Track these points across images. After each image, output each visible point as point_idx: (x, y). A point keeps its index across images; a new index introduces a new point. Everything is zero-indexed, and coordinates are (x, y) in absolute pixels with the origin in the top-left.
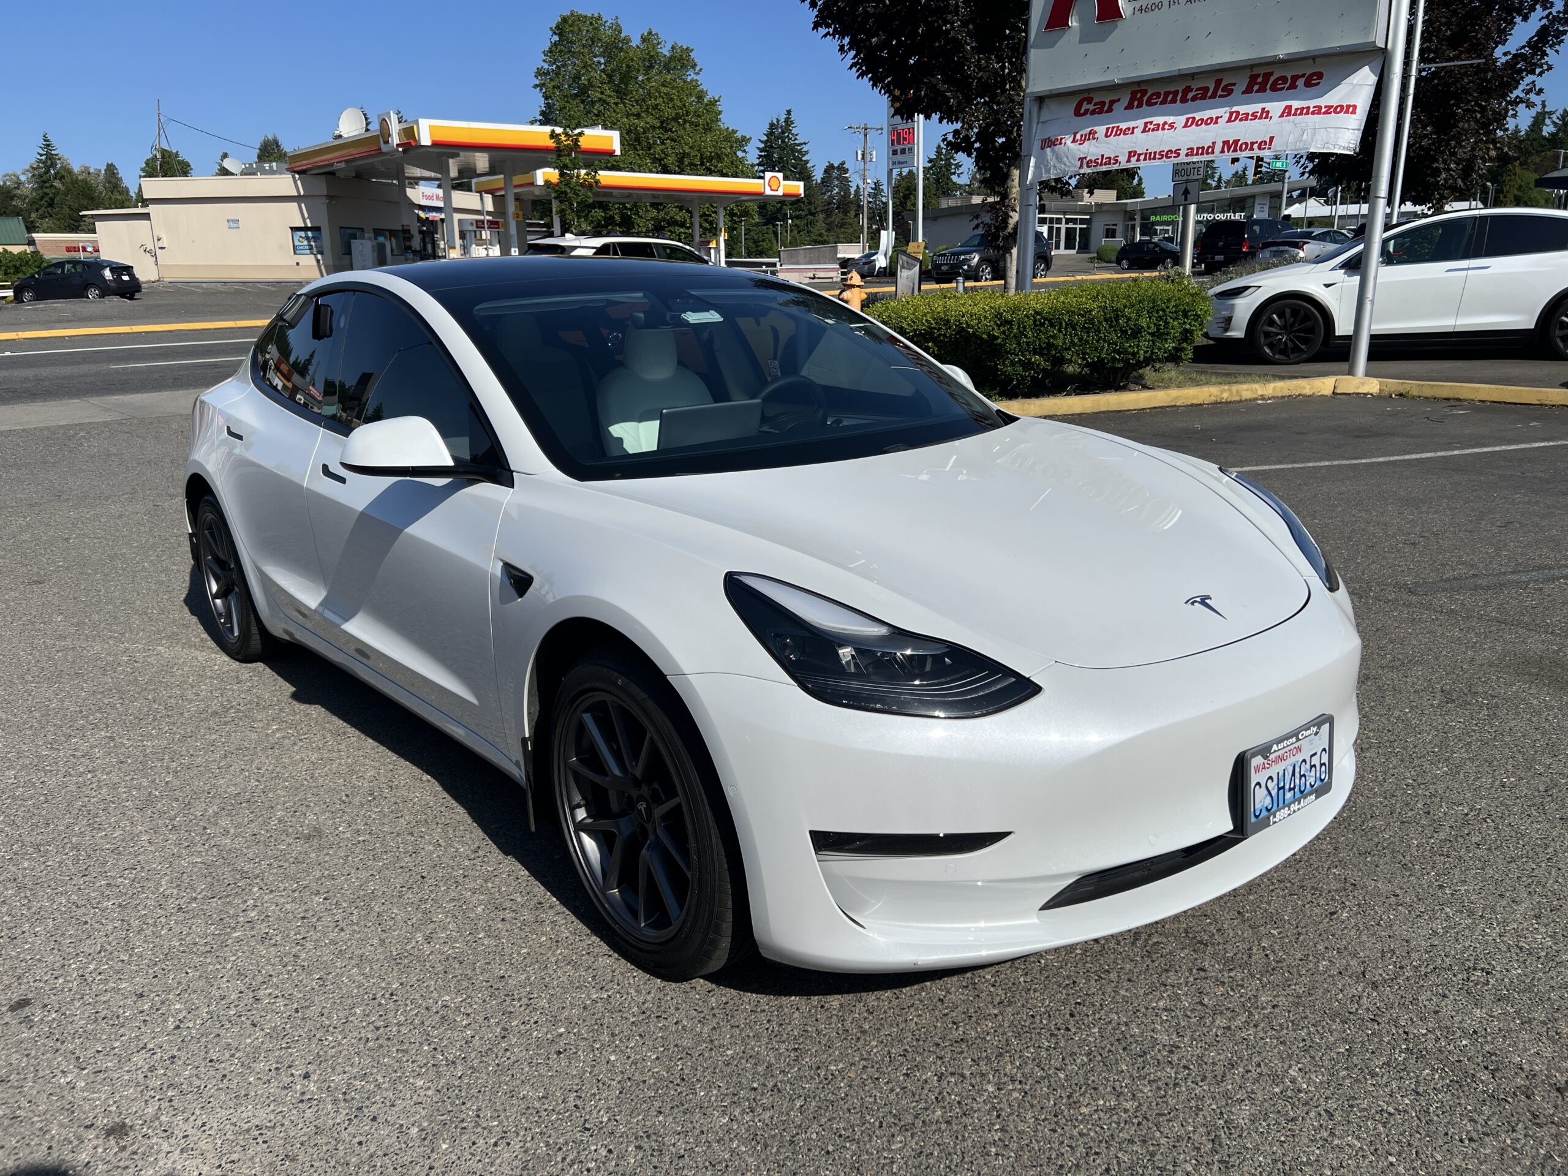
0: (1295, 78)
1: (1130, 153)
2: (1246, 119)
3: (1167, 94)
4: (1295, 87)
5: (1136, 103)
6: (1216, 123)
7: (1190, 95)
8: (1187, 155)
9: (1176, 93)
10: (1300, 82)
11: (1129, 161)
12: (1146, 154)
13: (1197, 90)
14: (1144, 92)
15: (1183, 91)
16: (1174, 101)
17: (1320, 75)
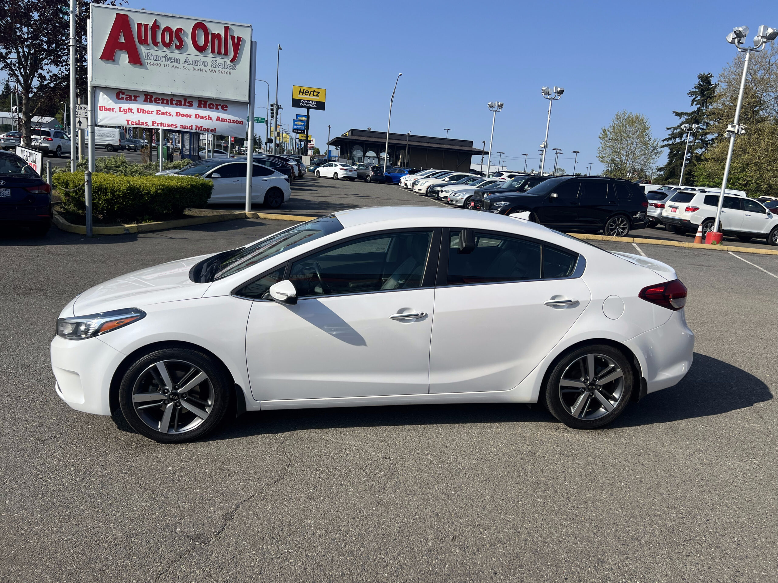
0: (217, 105)
1: (153, 122)
2: (203, 119)
3: (163, 100)
4: (218, 109)
5: (148, 100)
6: (190, 117)
7: (174, 102)
8: (180, 127)
9: (167, 100)
10: (220, 107)
11: (153, 125)
12: (161, 124)
13: (177, 101)
14: (151, 97)
15: (170, 100)
16: (167, 103)
17: (227, 107)
